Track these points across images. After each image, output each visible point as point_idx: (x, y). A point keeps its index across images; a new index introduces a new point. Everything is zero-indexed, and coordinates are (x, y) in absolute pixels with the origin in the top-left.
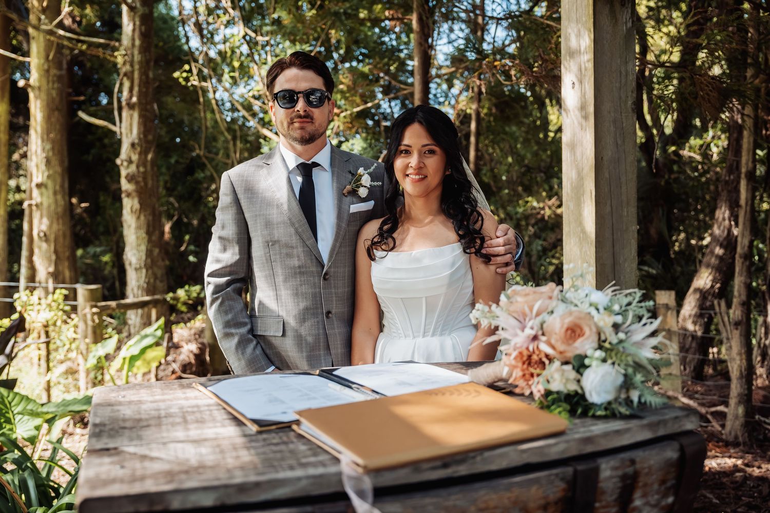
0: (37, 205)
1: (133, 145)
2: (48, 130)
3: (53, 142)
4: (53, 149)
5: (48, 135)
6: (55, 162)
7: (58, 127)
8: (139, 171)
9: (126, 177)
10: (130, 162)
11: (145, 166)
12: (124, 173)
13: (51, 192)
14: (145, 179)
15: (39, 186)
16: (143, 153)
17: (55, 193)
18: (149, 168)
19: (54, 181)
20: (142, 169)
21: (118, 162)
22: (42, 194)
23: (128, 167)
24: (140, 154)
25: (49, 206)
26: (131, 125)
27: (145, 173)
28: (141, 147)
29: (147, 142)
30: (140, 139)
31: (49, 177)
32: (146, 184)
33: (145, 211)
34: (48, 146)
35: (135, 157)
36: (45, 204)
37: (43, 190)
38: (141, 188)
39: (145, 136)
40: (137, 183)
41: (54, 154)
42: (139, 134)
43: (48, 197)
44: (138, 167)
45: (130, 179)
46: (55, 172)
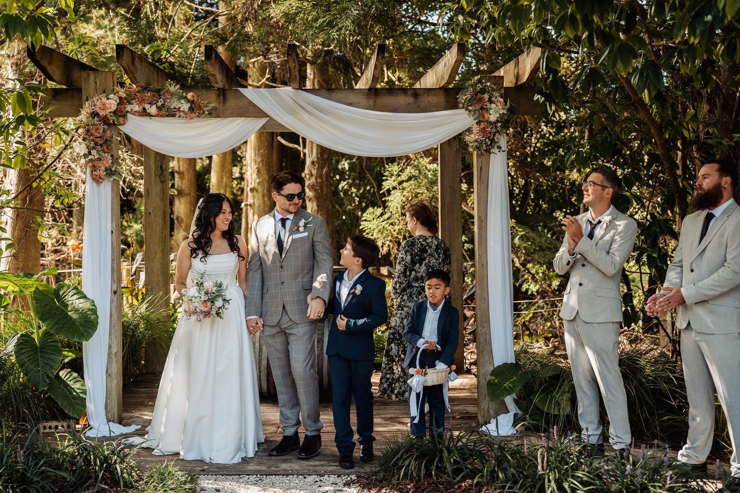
0: (250, 205)
1: (313, 163)
2: (258, 148)
3: (262, 156)
4: (262, 161)
5: (259, 151)
6: (263, 172)
7: (266, 144)
8: (317, 182)
9: (308, 187)
10: (311, 175)
11: (321, 178)
12: (307, 183)
13: (260, 194)
14: (321, 187)
15: (252, 190)
16: (320, 168)
17: (263, 196)
18: (324, 179)
19: (263, 186)
20: (319, 180)
21: (303, 175)
22: (254, 197)
23: (310, 178)
24: (318, 169)
25: (259, 206)
26: (312, 148)
27: (320, 183)
28: (319, 164)
29: (323, 159)
30: (318, 158)
31: (259, 183)
32: (322, 191)
33: (321, 211)
34: (259, 160)
35: (314, 172)
36: (257, 204)
37: (255, 193)
38: (319, 194)
39: (322, 155)
40: (316, 190)
41: (263, 166)
42: (317, 154)
43: (259, 199)
44: (316, 179)
45: (312, 187)
46: (264, 179)
